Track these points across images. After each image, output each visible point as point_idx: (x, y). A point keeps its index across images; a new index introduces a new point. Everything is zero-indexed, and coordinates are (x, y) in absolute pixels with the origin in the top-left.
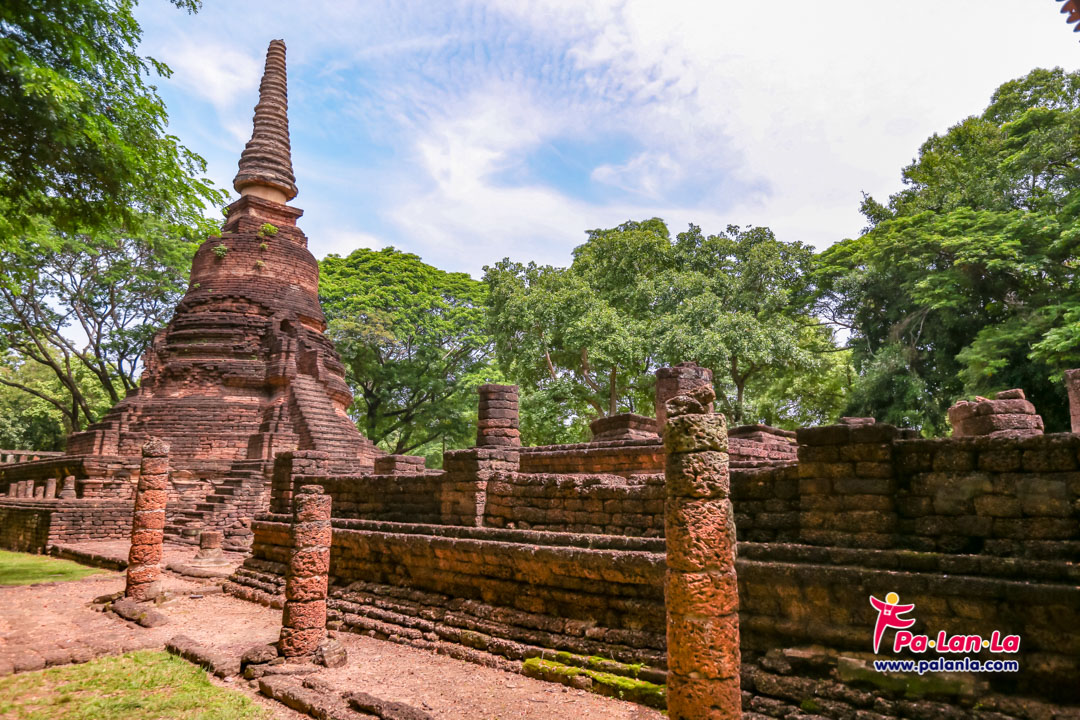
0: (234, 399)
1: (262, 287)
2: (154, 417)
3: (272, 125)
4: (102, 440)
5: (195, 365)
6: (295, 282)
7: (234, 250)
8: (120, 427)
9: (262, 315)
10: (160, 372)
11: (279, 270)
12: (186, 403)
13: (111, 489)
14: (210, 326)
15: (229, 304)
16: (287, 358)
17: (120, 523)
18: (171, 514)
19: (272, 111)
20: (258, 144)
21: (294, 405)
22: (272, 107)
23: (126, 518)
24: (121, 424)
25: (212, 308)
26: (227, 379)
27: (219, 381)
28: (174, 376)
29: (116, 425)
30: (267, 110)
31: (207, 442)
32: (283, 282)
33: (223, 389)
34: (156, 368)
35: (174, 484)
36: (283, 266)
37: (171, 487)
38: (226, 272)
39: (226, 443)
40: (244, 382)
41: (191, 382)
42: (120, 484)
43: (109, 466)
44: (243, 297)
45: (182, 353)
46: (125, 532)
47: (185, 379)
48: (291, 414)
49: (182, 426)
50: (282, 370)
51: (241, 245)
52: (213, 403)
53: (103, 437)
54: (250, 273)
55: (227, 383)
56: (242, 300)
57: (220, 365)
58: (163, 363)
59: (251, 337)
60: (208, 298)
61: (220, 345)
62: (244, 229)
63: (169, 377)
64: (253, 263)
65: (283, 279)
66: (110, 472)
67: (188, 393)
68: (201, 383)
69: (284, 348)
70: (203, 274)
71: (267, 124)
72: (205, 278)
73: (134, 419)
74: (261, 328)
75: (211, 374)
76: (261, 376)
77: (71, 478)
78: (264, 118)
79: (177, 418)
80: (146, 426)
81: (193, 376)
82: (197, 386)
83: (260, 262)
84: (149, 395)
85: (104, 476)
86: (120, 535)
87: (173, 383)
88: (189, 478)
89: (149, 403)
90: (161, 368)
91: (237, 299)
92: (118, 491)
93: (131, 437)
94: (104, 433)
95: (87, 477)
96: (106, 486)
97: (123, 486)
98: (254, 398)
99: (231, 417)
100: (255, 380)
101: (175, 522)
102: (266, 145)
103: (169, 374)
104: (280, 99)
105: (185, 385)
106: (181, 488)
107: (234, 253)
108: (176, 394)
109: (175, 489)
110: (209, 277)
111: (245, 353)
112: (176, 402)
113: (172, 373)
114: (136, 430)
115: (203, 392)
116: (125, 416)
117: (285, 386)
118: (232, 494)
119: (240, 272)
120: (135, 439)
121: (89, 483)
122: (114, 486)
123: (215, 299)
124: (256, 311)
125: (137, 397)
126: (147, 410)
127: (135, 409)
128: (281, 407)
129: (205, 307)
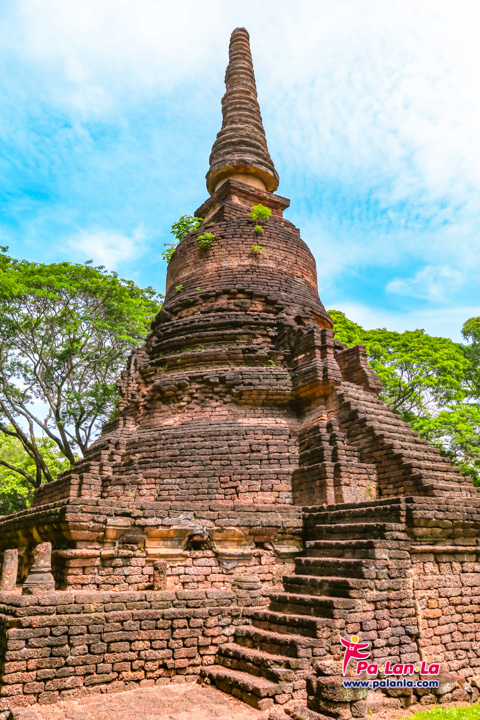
0: (253, 422)
1: (264, 278)
2: (145, 454)
3: (245, 109)
4: (80, 490)
5: (193, 379)
6: (299, 274)
7: (223, 237)
8: (101, 470)
9: (269, 312)
10: (144, 396)
11: (280, 258)
12: (187, 430)
13: (114, 567)
14: (205, 328)
15: (224, 301)
16: (323, 356)
17: (140, 645)
18: (227, 620)
19: (244, 95)
20: (232, 129)
21: (352, 421)
22: (244, 92)
23: (151, 634)
24: (101, 466)
25: (203, 309)
26: (240, 394)
27: (228, 398)
28: (164, 397)
29: (95, 469)
30: (237, 95)
31: (231, 484)
32: (285, 273)
33: (235, 409)
34: (139, 390)
35: (217, 555)
36: (284, 254)
37: (212, 562)
38: (215, 265)
39: (258, 485)
40: (264, 397)
41: (189, 403)
42: (127, 558)
43: (109, 520)
44: (241, 291)
45: (173, 366)
46: (150, 665)
47: (181, 400)
48: (348, 437)
49: (188, 463)
50: (321, 373)
51: (230, 231)
52: (225, 429)
53: (81, 484)
54: (247, 262)
55: (238, 400)
56: (240, 296)
57: (229, 375)
58: (147, 384)
59: (260, 340)
60: (197, 297)
61: (223, 349)
62: (230, 215)
63: (159, 399)
64: (248, 251)
65: (285, 270)
66: (111, 534)
67: (187, 419)
68: (202, 403)
69: (318, 343)
70: (185, 274)
71: (240, 109)
72: (188, 277)
73: (118, 459)
74: (272, 326)
75: (216, 389)
76: (286, 385)
77: (45, 549)
78: (236, 103)
79: (178, 453)
80: (137, 466)
81: (191, 395)
82: (198, 408)
83: (256, 248)
84: (132, 427)
85: (102, 541)
86: (141, 674)
87: (164, 407)
88: (239, 543)
89: (135, 437)
90: (144, 391)
91: (235, 294)
92: (126, 571)
93: (119, 482)
94: (81, 478)
95: (73, 545)
96: (106, 561)
97: (133, 561)
98: (279, 420)
99: (254, 448)
100: (279, 393)
101: (236, 638)
102: (242, 129)
103: (158, 395)
104: (249, 84)
105: (181, 407)
106: (229, 561)
107: (223, 242)
108: (170, 422)
109: (220, 564)
110: (193, 274)
111: (258, 358)
112: (172, 431)
113: (162, 392)
114: (121, 473)
115: (207, 414)
116: (105, 455)
117: (325, 397)
118: (361, 576)
119: (234, 263)
120: (124, 485)
121: (75, 557)
122: (119, 561)
123: (206, 297)
124: (260, 307)
125: (118, 431)
126: (132, 445)
127: (117, 445)
128: (329, 427)
129: (195, 309)
